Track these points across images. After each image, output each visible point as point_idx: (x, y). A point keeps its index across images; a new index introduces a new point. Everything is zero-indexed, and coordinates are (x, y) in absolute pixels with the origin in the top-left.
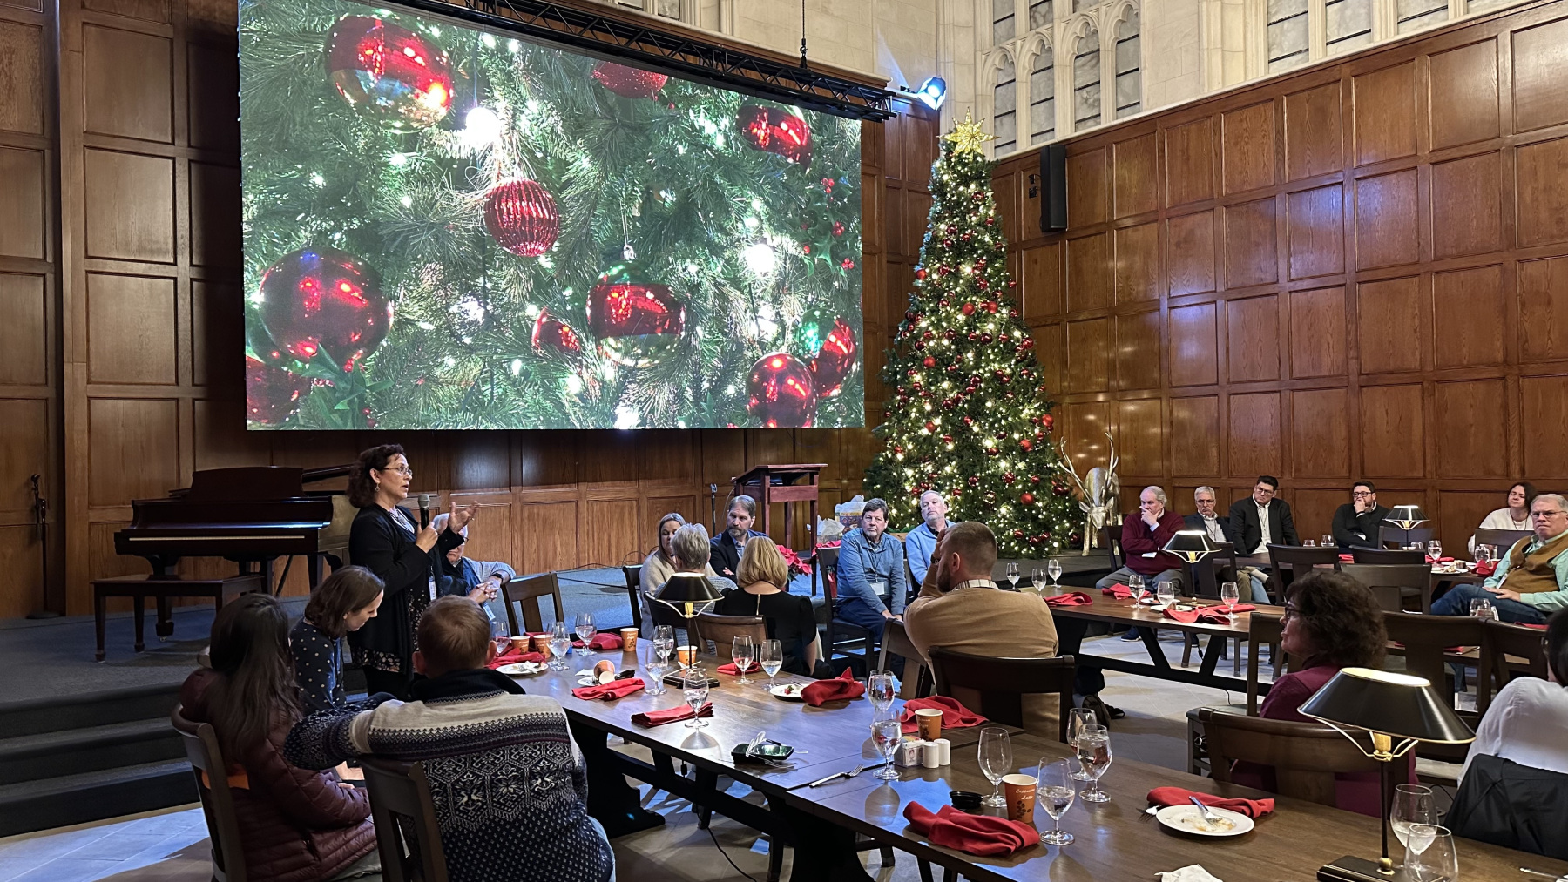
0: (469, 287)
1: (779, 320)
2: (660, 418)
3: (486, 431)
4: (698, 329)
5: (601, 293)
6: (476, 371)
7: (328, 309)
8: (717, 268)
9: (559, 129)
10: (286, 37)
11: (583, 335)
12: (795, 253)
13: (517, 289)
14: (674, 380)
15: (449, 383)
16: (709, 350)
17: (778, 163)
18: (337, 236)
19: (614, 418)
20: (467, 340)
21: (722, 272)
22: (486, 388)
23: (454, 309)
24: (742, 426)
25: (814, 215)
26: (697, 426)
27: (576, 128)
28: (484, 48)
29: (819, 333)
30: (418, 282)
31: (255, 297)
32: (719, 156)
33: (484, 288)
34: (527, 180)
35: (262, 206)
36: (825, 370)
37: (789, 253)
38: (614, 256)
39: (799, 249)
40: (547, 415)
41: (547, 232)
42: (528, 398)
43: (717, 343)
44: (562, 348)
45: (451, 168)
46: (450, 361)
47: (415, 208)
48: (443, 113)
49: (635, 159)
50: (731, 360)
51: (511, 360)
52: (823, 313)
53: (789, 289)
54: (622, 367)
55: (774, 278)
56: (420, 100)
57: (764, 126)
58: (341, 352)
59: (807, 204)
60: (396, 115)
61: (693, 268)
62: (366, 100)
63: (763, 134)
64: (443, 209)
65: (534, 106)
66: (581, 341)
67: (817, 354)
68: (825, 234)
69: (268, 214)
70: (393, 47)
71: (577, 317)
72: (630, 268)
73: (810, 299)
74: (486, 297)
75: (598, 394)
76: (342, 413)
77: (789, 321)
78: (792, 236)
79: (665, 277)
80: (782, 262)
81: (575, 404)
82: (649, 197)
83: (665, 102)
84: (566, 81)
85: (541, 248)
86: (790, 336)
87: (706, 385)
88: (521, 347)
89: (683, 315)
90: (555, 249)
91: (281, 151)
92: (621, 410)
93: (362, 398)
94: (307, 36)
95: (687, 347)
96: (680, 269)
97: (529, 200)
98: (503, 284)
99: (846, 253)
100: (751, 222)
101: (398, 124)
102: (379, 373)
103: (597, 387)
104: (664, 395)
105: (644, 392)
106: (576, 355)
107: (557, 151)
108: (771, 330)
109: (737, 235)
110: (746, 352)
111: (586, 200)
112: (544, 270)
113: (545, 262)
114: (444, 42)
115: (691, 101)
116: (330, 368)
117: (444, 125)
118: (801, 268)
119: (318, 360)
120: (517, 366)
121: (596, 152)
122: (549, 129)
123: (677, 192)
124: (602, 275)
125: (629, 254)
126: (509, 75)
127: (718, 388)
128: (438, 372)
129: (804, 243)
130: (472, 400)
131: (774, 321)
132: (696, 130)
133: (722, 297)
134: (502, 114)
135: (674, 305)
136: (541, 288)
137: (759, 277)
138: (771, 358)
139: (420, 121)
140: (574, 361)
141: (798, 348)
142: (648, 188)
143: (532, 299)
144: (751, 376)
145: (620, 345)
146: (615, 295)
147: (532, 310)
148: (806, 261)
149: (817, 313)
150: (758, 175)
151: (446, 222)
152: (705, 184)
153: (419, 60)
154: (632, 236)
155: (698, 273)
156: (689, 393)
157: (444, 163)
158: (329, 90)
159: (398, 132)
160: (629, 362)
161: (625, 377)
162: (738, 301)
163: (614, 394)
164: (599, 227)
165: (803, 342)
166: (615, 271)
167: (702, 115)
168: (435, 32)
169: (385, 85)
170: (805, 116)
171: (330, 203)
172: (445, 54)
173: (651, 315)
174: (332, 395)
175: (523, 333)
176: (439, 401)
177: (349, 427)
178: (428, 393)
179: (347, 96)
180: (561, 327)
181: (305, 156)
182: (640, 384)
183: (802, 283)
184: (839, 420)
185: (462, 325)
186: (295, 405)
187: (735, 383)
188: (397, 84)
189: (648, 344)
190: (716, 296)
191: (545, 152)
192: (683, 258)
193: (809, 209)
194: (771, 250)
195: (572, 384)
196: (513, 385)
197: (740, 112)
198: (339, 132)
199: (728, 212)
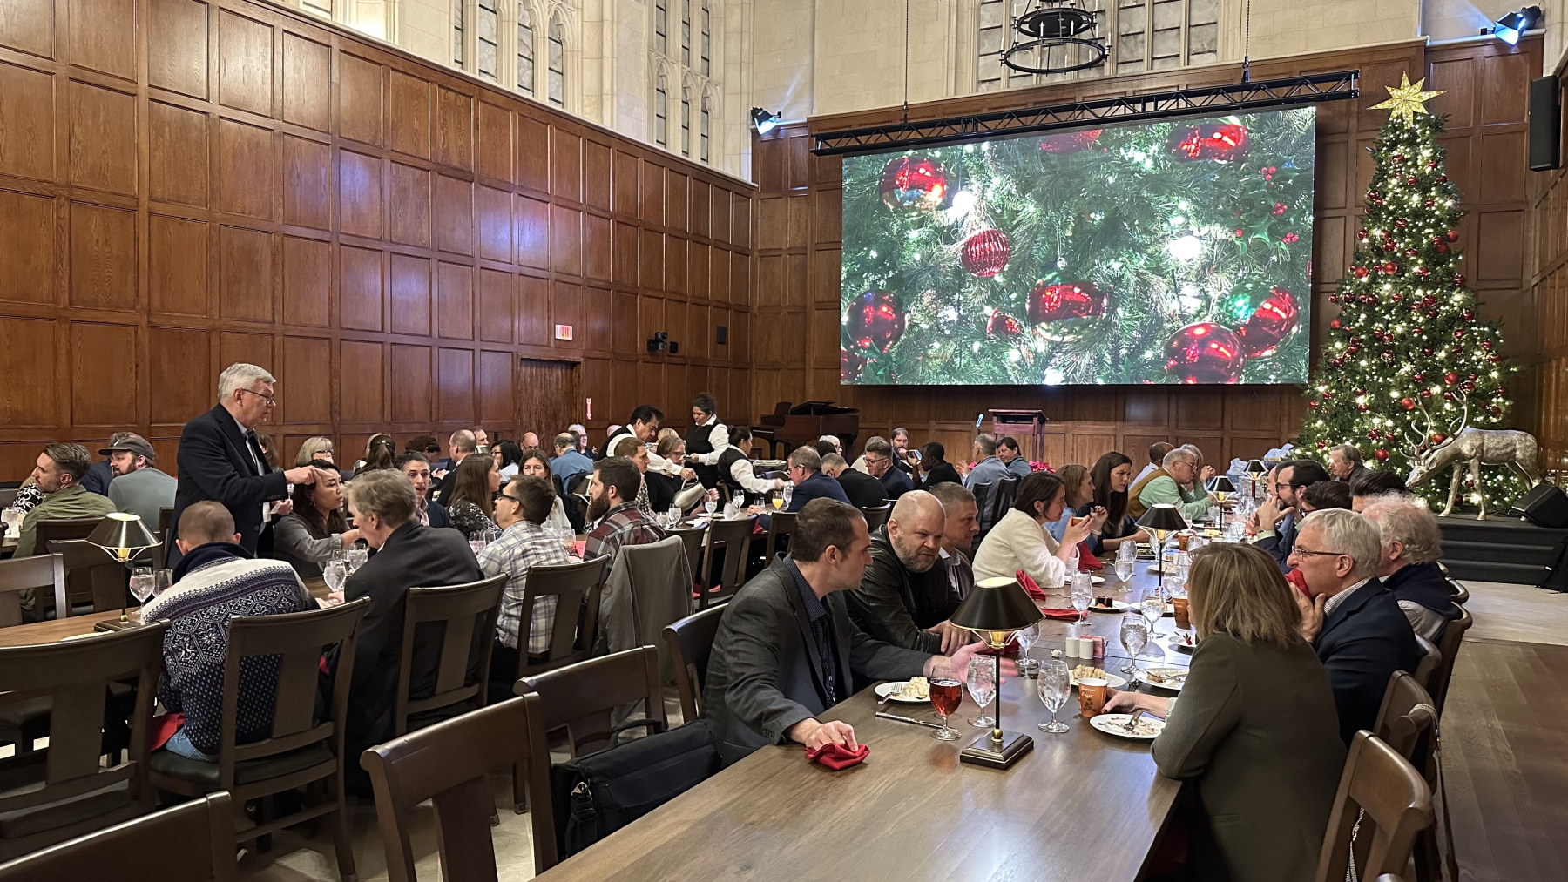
0: (950, 301)
1: (1205, 296)
2: (1081, 377)
3: (956, 386)
4: (1120, 311)
5: (1037, 295)
6: (951, 350)
7: (877, 321)
8: (1140, 262)
9: (1013, 191)
10: (861, 182)
11: (1022, 323)
12: (1224, 237)
13: (979, 298)
14: (1094, 349)
15: (935, 358)
16: (1128, 325)
17: (1209, 168)
18: (882, 282)
19: (1043, 377)
20: (947, 332)
21: (1145, 264)
22: (957, 360)
23: (940, 315)
24: (1159, 382)
25: (1250, 203)
26: (1114, 382)
27: (1025, 187)
28: (967, 154)
29: (1251, 302)
30: (921, 301)
31: (845, 319)
32: (1148, 176)
33: (959, 300)
34: (989, 229)
35: (848, 272)
36: (1256, 335)
37: (1219, 238)
38: (1049, 266)
39: (1229, 234)
40: (995, 376)
41: (1001, 259)
42: (983, 366)
43: (1137, 319)
44: (1007, 333)
45: (943, 232)
46: (937, 345)
47: (921, 260)
48: (940, 201)
49: (1071, 196)
50: (1150, 332)
51: (972, 342)
52: (1257, 284)
53: (1217, 268)
54: (1050, 342)
55: (1199, 262)
56: (926, 198)
57: (1195, 141)
58: (880, 342)
59: (1241, 194)
60: (913, 208)
61: (1116, 265)
62: (899, 205)
63: (1193, 147)
64: (937, 257)
65: (997, 181)
66: (1020, 326)
67: (1247, 321)
68: (1262, 216)
69: (851, 275)
70: (914, 170)
71: (1020, 312)
72: (1061, 274)
73: (1240, 274)
74: (959, 305)
75: (1032, 361)
76: (881, 376)
77: (1214, 296)
78: (1222, 224)
79: (1091, 275)
80: (1209, 247)
81: (1014, 368)
82: (1080, 220)
83: (1097, 149)
84: (1021, 159)
85: (996, 270)
86: (1216, 308)
87: (1124, 352)
88: (981, 334)
89: (1105, 301)
90: (1005, 269)
91: (857, 242)
92: (1049, 372)
93: (890, 367)
94: (872, 178)
95: (1108, 324)
96: (1104, 267)
97: (990, 241)
98: (970, 297)
99: (1289, 228)
100: (1176, 221)
101: (915, 214)
102: (899, 354)
103: (1031, 356)
104: (1086, 359)
105: (1069, 359)
106: (1017, 337)
107: (1011, 205)
108: (1197, 304)
109: (1161, 233)
110: (1166, 324)
111: (1030, 233)
112: (998, 284)
113: (999, 279)
114: (942, 159)
115: (1121, 142)
116: (876, 352)
117: (940, 208)
118: (1231, 249)
119: (871, 349)
120: (976, 346)
121: (1040, 199)
122: (1006, 193)
123: (1105, 211)
124: (1038, 282)
125: (1062, 264)
126: (981, 167)
127: (1136, 352)
128: (930, 352)
129: (1234, 229)
130: (948, 367)
131: (1198, 297)
132: (1126, 162)
133: (1144, 284)
134: (975, 191)
135: (1098, 296)
136: (995, 295)
137: (1183, 263)
138: (1194, 327)
139: (927, 209)
140: (1015, 340)
141: (1224, 317)
142: (1079, 215)
143: (989, 303)
144: (1171, 342)
145: (1050, 327)
146: (1049, 293)
147: (988, 310)
148: (1237, 243)
149: (1249, 286)
150: (1186, 182)
151: (939, 265)
152: (1131, 201)
153: (928, 174)
154: (1064, 251)
155: (1121, 268)
156: (1108, 358)
157: (938, 230)
158: (881, 203)
159: (914, 219)
160: (1057, 339)
161: (1053, 349)
162: (1160, 284)
163: (1044, 361)
164: (1039, 249)
165: (1231, 311)
166: (1049, 277)
167: (1132, 148)
168: (938, 154)
169: (908, 194)
170: (1243, 121)
171: (878, 266)
172: (942, 165)
173: (1077, 305)
174: (876, 366)
175: (981, 325)
176: (930, 368)
177: (884, 383)
178: (924, 364)
179: (889, 205)
180: (1007, 318)
181: (869, 244)
182: (1065, 353)
183: (1232, 262)
184: (1272, 377)
185: (945, 324)
186: (859, 372)
187: (1154, 349)
188: (915, 191)
189: (1074, 324)
190: (1137, 283)
191: (1003, 209)
192: (1108, 260)
193: (1243, 197)
194: (1197, 240)
195: (1013, 355)
196: (974, 357)
197: (1169, 137)
198: (885, 226)
199: (1154, 217)
